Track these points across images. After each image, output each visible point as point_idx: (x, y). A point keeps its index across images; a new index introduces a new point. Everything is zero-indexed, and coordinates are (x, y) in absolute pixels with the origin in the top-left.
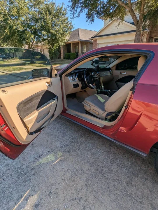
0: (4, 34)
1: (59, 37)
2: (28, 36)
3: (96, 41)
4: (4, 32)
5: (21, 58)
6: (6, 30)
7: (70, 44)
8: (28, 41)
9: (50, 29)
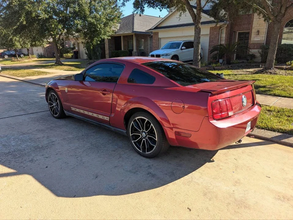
0: (18, 24)
1: (101, 28)
2: (53, 26)
3: (157, 34)
4: (18, 20)
5: (40, 56)
6: (21, 17)
7: (120, 37)
8: (53, 34)
9: (88, 17)
